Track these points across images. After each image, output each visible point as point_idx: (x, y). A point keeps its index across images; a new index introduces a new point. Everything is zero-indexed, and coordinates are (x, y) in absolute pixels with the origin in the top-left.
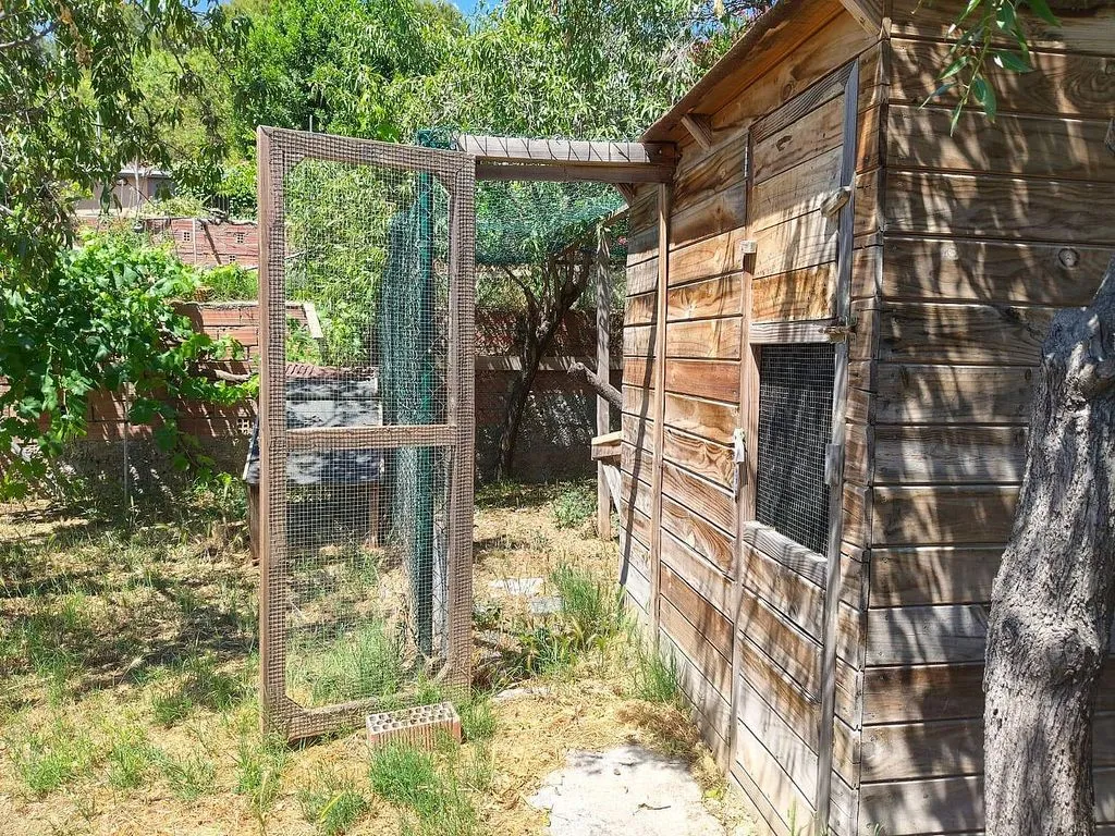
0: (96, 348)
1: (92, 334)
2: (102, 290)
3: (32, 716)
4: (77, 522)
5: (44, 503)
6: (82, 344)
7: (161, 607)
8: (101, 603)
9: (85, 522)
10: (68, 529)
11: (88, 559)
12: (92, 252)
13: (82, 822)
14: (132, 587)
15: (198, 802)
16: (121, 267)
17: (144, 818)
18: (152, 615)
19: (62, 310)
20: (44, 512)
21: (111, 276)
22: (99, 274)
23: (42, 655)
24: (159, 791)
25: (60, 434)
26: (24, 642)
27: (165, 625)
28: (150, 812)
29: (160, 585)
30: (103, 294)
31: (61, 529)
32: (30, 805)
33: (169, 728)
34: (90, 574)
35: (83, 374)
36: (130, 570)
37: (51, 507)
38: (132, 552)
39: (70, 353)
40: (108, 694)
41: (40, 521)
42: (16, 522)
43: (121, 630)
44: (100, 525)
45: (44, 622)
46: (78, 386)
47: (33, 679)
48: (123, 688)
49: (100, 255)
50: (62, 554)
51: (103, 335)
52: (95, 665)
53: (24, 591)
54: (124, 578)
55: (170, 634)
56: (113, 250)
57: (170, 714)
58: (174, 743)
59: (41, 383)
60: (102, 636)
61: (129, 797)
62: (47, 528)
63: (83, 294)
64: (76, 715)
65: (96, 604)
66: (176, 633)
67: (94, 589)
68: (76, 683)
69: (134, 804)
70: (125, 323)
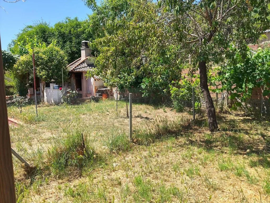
0: (256, 77)
1: (256, 74)
2: (259, 63)
3: (225, 155)
4: (249, 118)
5: (243, 113)
6: (253, 76)
7: (261, 141)
8: (248, 137)
9: (251, 118)
10: (247, 119)
11: (249, 127)
12: (259, 54)
13: (226, 178)
14: (256, 135)
15: (252, 185)
16: (266, 57)
17: (239, 183)
18: (258, 142)
19: (249, 68)
20: (242, 114)
21: (263, 59)
22: (260, 59)
23: (231, 144)
24: (244, 179)
25: (245, 97)
26: (228, 141)
27: (261, 145)
28: (240, 182)
29: (263, 136)
30: (260, 64)
31: (245, 119)
32: (219, 171)
33: (251, 167)
34: (247, 130)
35: (252, 83)
36: (257, 131)
37: (244, 114)
38: (259, 127)
39: (250, 78)
40: (241, 156)
41: (241, 116)
42: (236, 116)
43: (250, 144)
44: (254, 119)
45: (234, 138)
46: (251, 86)
47: (227, 148)
48: (245, 156)
49: (261, 54)
50: (243, 124)
51: (258, 74)
52: (241, 149)
53: (232, 130)
54: (255, 132)
55: (261, 148)
56: (264, 52)
57: (253, 165)
58: (252, 171)
59: (242, 85)
60: (246, 144)
61: (237, 178)
62: (242, 118)
63: (254, 64)
64: (233, 158)
65: (247, 137)
66: (262, 148)
67: (247, 133)
68: (235, 152)
69: (238, 180)
70: (264, 71)
